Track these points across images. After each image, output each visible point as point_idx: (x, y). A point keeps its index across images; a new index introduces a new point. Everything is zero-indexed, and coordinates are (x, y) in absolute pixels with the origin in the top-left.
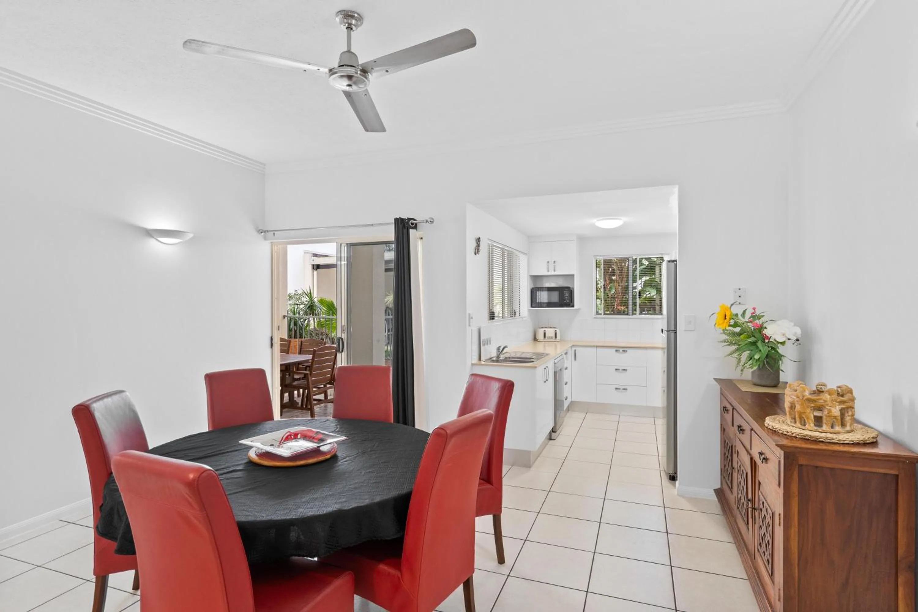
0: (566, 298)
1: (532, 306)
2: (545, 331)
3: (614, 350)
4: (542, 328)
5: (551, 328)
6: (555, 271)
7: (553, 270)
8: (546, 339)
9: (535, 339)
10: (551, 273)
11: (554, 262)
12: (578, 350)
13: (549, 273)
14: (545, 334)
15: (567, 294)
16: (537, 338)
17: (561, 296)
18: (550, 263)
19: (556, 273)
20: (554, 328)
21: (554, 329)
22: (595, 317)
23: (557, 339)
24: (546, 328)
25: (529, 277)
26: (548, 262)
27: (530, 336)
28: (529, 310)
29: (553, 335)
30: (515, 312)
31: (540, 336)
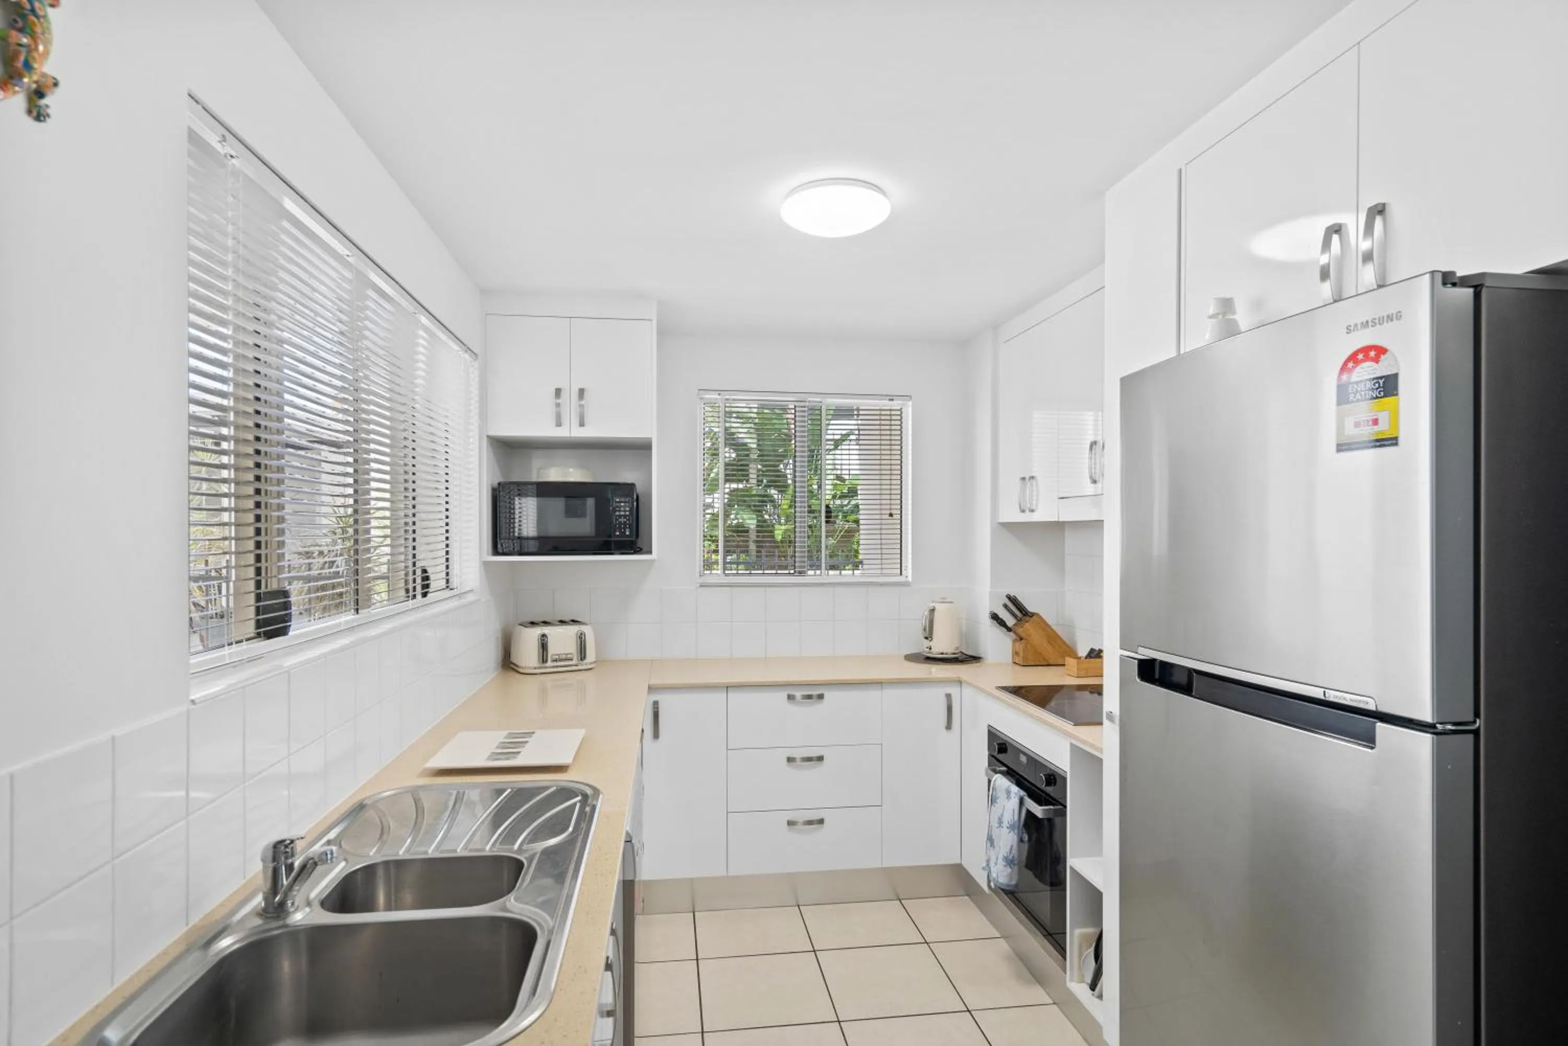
0: (622, 520)
1: (496, 551)
2: (544, 636)
3: (782, 695)
4: (533, 624)
5: (562, 622)
6: (582, 424)
7: (575, 421)
8: (549, 663)
9: (507, 663)
10: (571, 431)
11: (582, 392)
12: (667, 701)
13: (562, 433)
14: (544, 646)
15: (623, 508)
16: (514, 659)
17: (603, 515)
18: (564, 394)
19: (589, 432)
20: (574, 622)
21: (573, 630)
22: (701, 580)
23: (586, 661)
24: (545, 623)
25: (485, 440)
26: (558, 392)
27: (491, 654)
28: (486, 564)
29: (571, 648)
30: (427, 578)
31: (527, 654)
